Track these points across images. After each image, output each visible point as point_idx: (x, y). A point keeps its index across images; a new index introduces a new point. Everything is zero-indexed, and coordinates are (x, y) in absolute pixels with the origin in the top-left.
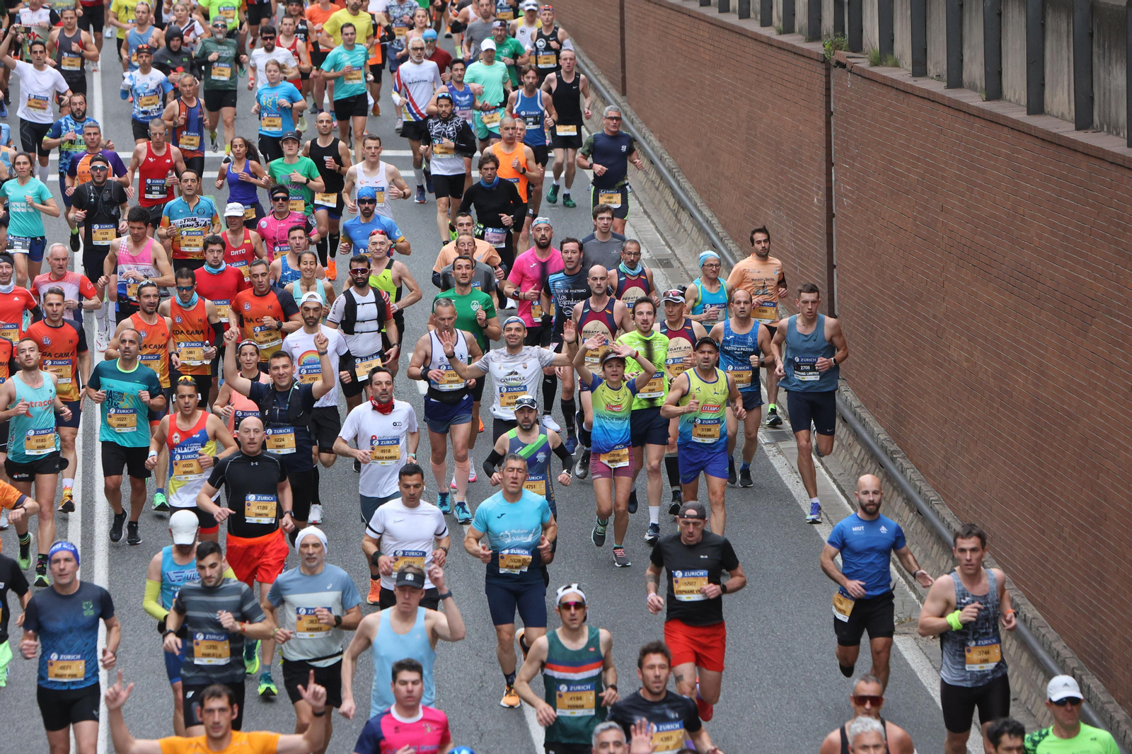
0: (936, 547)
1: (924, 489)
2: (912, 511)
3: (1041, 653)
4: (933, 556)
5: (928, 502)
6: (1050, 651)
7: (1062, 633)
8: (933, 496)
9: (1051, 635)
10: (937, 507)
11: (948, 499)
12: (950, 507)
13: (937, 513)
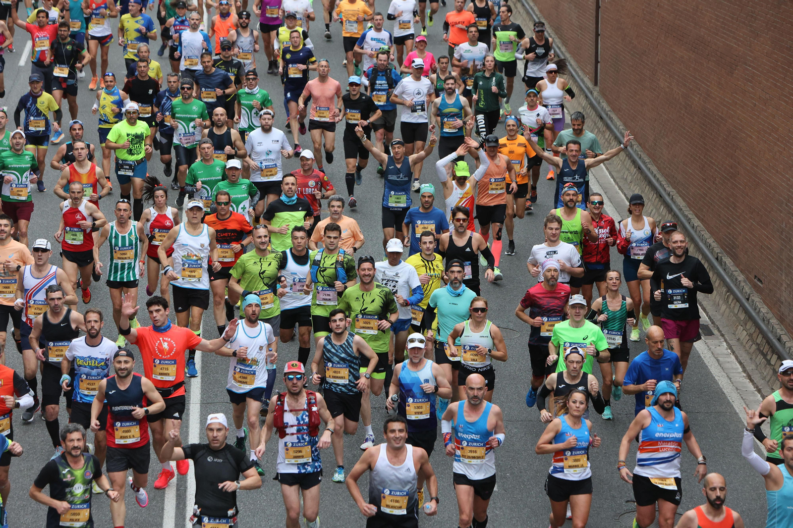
0: (647, 187)
1: (643, 156)
2: (635, 167)
3: (701, 244)
4: (646, 191)
5: (644, 163)
6: (705, 243)
7: (712, 233)
8: (647, 160)
9: (707, 235)
10: (649, 166)
11: (655, 161)
12: (656, 166)
13: (649, 169)
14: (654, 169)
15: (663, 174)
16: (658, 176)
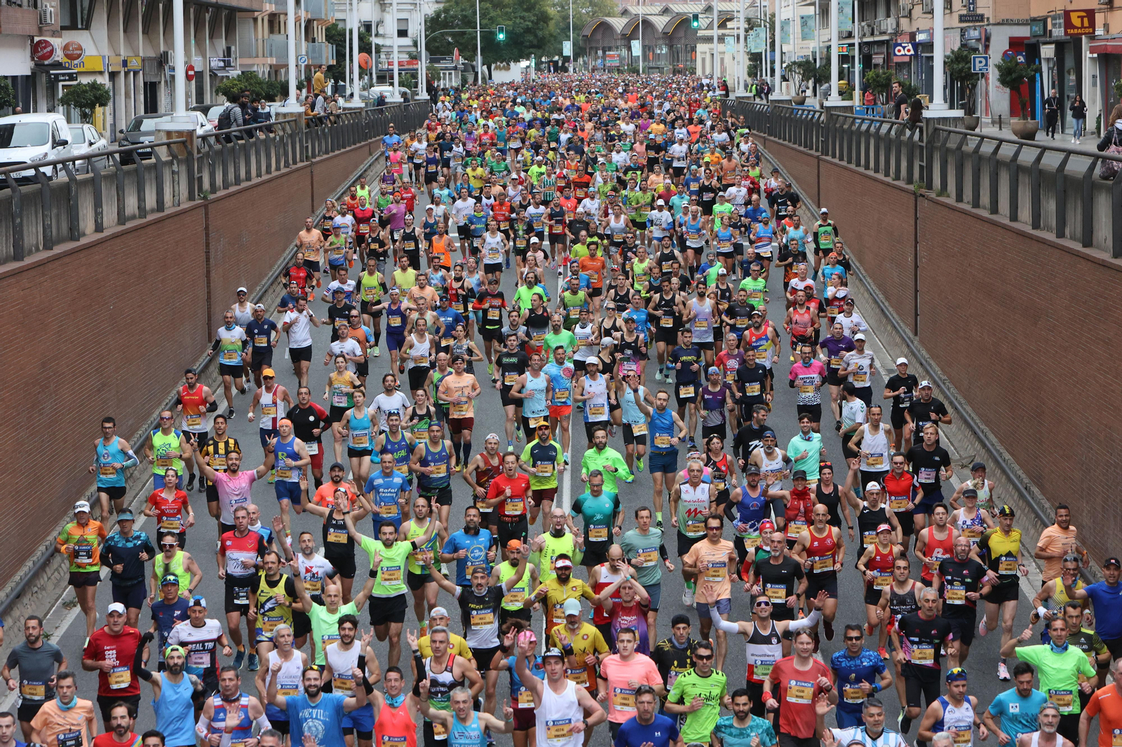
3: (1012, 475)
5: (960, 404)
6: (1016, 475)
7: (1022, 467)
9: (1016, 467)
11: (970, 403)
13: (965, 409)
14: (969, 409)
15: (977, 414)
16: (973, 415)
